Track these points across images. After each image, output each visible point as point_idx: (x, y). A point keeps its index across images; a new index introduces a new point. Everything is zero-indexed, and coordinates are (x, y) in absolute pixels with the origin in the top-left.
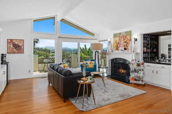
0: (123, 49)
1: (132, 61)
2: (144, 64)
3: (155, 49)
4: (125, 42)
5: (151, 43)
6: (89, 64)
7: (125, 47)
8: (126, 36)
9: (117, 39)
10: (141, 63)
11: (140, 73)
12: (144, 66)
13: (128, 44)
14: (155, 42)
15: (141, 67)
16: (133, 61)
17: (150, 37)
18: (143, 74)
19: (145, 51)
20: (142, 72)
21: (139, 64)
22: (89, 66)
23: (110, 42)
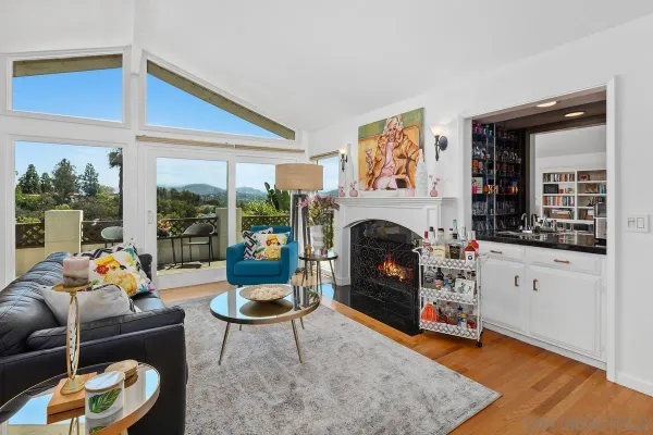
0: (394, 185)
1: (426, 235)
2: (477, 246)
3: (515, 183)
4: (401, 156)
5: (500, 158)
6: (264, 245)
7: (400, 176)
8: (405, 132)
9: (373, 144)
10: (466, 245)
11: (461, 290)
12: (477, 255)
13: (411, 163)
14: (514, 157)
15: (467, 263)
16: (430, 233)
17: (497, 135)
18: (475, 293)
19: (480, 192)
20: (469, 284)
21: (458, 247)
22: (263, 253)
23: (345, 159)
